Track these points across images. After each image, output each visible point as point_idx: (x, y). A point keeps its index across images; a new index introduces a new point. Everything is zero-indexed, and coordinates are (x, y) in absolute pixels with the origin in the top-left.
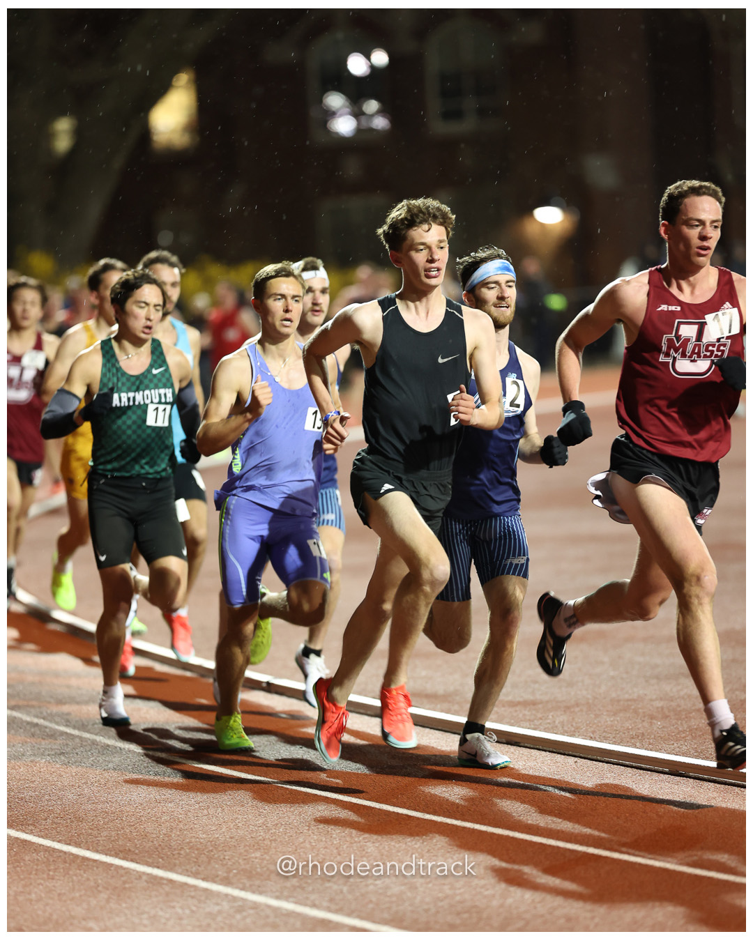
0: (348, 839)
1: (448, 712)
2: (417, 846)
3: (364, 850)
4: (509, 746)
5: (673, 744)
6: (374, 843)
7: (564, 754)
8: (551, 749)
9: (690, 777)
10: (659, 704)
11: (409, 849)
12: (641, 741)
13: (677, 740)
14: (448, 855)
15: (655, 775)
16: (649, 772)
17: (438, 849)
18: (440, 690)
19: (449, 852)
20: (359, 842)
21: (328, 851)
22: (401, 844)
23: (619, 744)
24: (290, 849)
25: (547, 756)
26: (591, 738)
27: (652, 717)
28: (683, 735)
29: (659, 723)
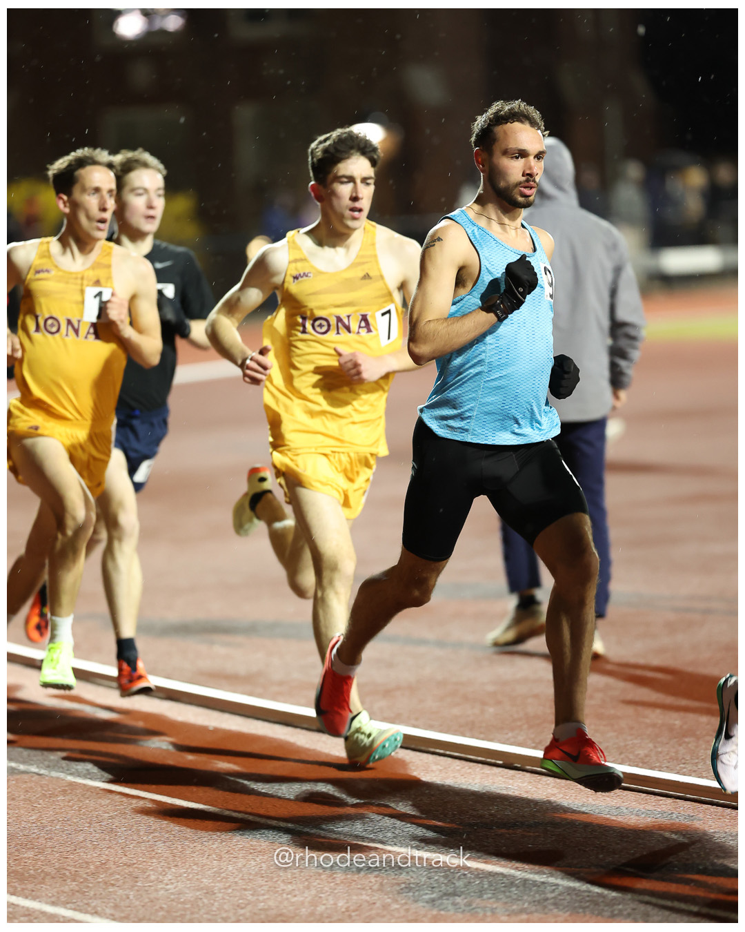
0: (135, 838)
1: (251, 694)
2: (214, 846)
3: (153, 851)
5: (508, 733)
6: (165, 842)
10: (490, 688)
11: (206, 849)
13: (512, 730)
14: (250, 857)
15: (487, 769)
16: (480, 765)
17: (239, 850)
18: (242, 670)
19: (251, 853)
20: (149, 841)
21: (112, 851)
22: (195, 844)
23: (446, 732)
24: (69, 849)
26: (414, 726)
27: (484, 703)
28: (519, 723)
29: (491, 710)
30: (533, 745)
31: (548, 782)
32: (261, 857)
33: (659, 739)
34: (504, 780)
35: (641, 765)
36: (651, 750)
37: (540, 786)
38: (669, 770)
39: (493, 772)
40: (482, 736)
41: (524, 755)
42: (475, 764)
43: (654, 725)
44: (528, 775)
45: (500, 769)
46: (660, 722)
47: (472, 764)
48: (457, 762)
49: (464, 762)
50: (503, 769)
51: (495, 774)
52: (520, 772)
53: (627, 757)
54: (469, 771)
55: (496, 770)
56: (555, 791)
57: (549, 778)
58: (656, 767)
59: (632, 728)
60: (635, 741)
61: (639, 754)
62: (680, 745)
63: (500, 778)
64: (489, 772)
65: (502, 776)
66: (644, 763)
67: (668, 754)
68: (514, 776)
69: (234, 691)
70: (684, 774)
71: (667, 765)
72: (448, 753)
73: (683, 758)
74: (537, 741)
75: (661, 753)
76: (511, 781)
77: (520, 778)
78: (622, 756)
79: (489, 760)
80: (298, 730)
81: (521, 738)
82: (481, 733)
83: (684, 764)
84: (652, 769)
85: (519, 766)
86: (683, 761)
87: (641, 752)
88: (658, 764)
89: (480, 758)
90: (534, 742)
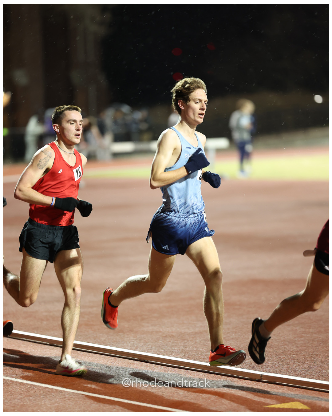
5: (51, 332)
10: (45, 314)
12: (37, 330)
13: (53, 330)
16: (40, 344)
27: (42, 320)
28: (55, 328)
29: (45, 323)
35: (102, 344)
38: (113, 346)
39: (45, 347)
45: (48, 346)
47: (37, 344)
48: (31, 343)
49: (34, 343)
51: (46, 348)
52: (56, 347)
54: (36, 347)
58: (108, 345)
60: (101, 335)
62: (117, 336)
63: (48, 350)
64: (43, 347)
65: (49, 349)
66: (103, 343)
67: (113, 339)
68: (53, 349)
70: (119, 348)
71: (112, 344)
72: (28, 340)
76: (52, 351)
77: (56, 350)
78: (95, 340)
79: (44, 342)
81: (56, 334)
82: (41, 332)
83: (119, 343)
84: (107, 345)
85: (55, 344)
86: (119, 342)
87: (103, 339)
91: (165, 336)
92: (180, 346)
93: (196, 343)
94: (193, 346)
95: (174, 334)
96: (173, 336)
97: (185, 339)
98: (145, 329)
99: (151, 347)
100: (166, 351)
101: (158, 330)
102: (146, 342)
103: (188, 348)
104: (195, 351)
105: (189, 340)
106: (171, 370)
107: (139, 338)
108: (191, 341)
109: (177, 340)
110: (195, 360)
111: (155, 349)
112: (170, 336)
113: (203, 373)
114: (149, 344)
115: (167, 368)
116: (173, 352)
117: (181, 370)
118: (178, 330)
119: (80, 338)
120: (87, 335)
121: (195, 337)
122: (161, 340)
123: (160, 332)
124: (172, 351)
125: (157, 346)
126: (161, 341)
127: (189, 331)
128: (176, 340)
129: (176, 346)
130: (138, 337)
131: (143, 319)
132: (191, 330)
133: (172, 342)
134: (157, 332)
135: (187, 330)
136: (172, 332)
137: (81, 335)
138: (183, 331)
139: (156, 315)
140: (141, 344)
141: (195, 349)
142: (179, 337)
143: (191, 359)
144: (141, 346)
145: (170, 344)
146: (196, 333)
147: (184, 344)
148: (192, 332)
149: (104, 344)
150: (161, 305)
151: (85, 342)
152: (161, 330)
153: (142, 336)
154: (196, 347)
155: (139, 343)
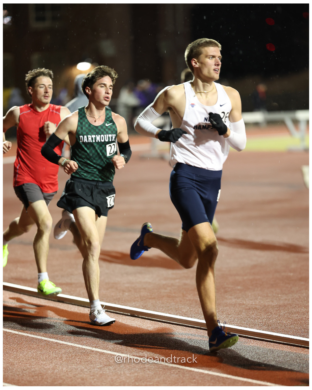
4: (59, 303)
5: (132, 303)
7: (84, 307)
8: (78, 304)
9: (140, 318)
10: (127, 285)
12: (118, 301)
13: (134, 301)
16: (121, 315)
18: (29, 278)
23: (108, 302)
25: (76, 308)
27: (124, 291)
28: (137, 299)
29: (127, 294)
30: (142, 307)
31: (148, 322)
32: (33, 351)
33: (191, 306)
34: (130, 321)
35: (184, 315)
36: (188, 310)
37: (144, 323)
38: (195, 317)
39: (126, 318)
40: (123, 304)
41: (139, 312)
42: (119, 315)
43: (190, 300)
44: (140, 319)
45: (129, 317)
46: (192, 299)
47: (118, 315)
49: (115, 314)
50: (131, 317)
52: (137, 318)
53: (179, 313)
54: (117, 317)
55: (127, 317)
56: (150, 325)
57: (148, 320)
58: (190, 316)
59: (181, 301)
60: (182, 306)
61: (183, 311)
64: (125, 318)
67: (195, 311)
68: (134, 320)
69: (25, 286)
71: (194, 315)
72: (109, 310)
73: (200, 313)
74: (144, 306)
75: (192, 311)
76: (133, 322)
77: (137, 320)
78: (177, 312)
79: (125, 313)
80: (50, 301)
81: (138, 305)
82: (122, 303)
84: (188, 317)
85: (137, 315)
86: (200, 314)
87: (185, 311)
88: (190, 315)
89: (121, 313)
90: (143, 306)
91: (248, 308)
92: (263, 319)
93: (279, 315)
94: (277, 319)
95: (257, 307)
96: (256, 308)
97: (269, 312)
98: (228, 301)
99: (233, 319)
100: (249, 323)
101: (241, 302)
102: (229, 314)
103: (271, 321)
104: (278, 323)
105: (273, 313)
106: (253, 342)
107: (222, 310)
108: (274, 313)
109: (261, 313)
110: (278, 332)
111: (238, 321)
112: (254, 309)
113: (286, 346)
114: (232, 317)
115: (250, 340)
116: (255, 325)
117: (264, 342)
118: (262, 302)
119: (161, 309)
120: (168, 307)
121: (279, 310)
122: (244, 312)
123: (243, 304)
124: (255, 323)
125: (240, 318)
126: (244, 314)
127: (273, 304)
128: (259, 313)
129: (259, 318)
130: (220, 309)
131: (226, 292)
132: (275, 303)
133: (255, 314)
134: (240, 304)
135: (271, 303)
136: (256, 305)
137: (163, 307)
138: (267, 304)
139: (239, 287)
140: (223, 316)
141: (279, 322)
142: (262, 310)
143: (274, 332)
144: (223, 318)
145: (254, 316)
146: (280, 306)
147: (267, 317)
148: (277, 305)
149: (185, 315)
150: (245, 278)
151: (166, 313)
152: (245, 303)
153: (225, 308)
154: (279, 320)
155: (221, 315)
